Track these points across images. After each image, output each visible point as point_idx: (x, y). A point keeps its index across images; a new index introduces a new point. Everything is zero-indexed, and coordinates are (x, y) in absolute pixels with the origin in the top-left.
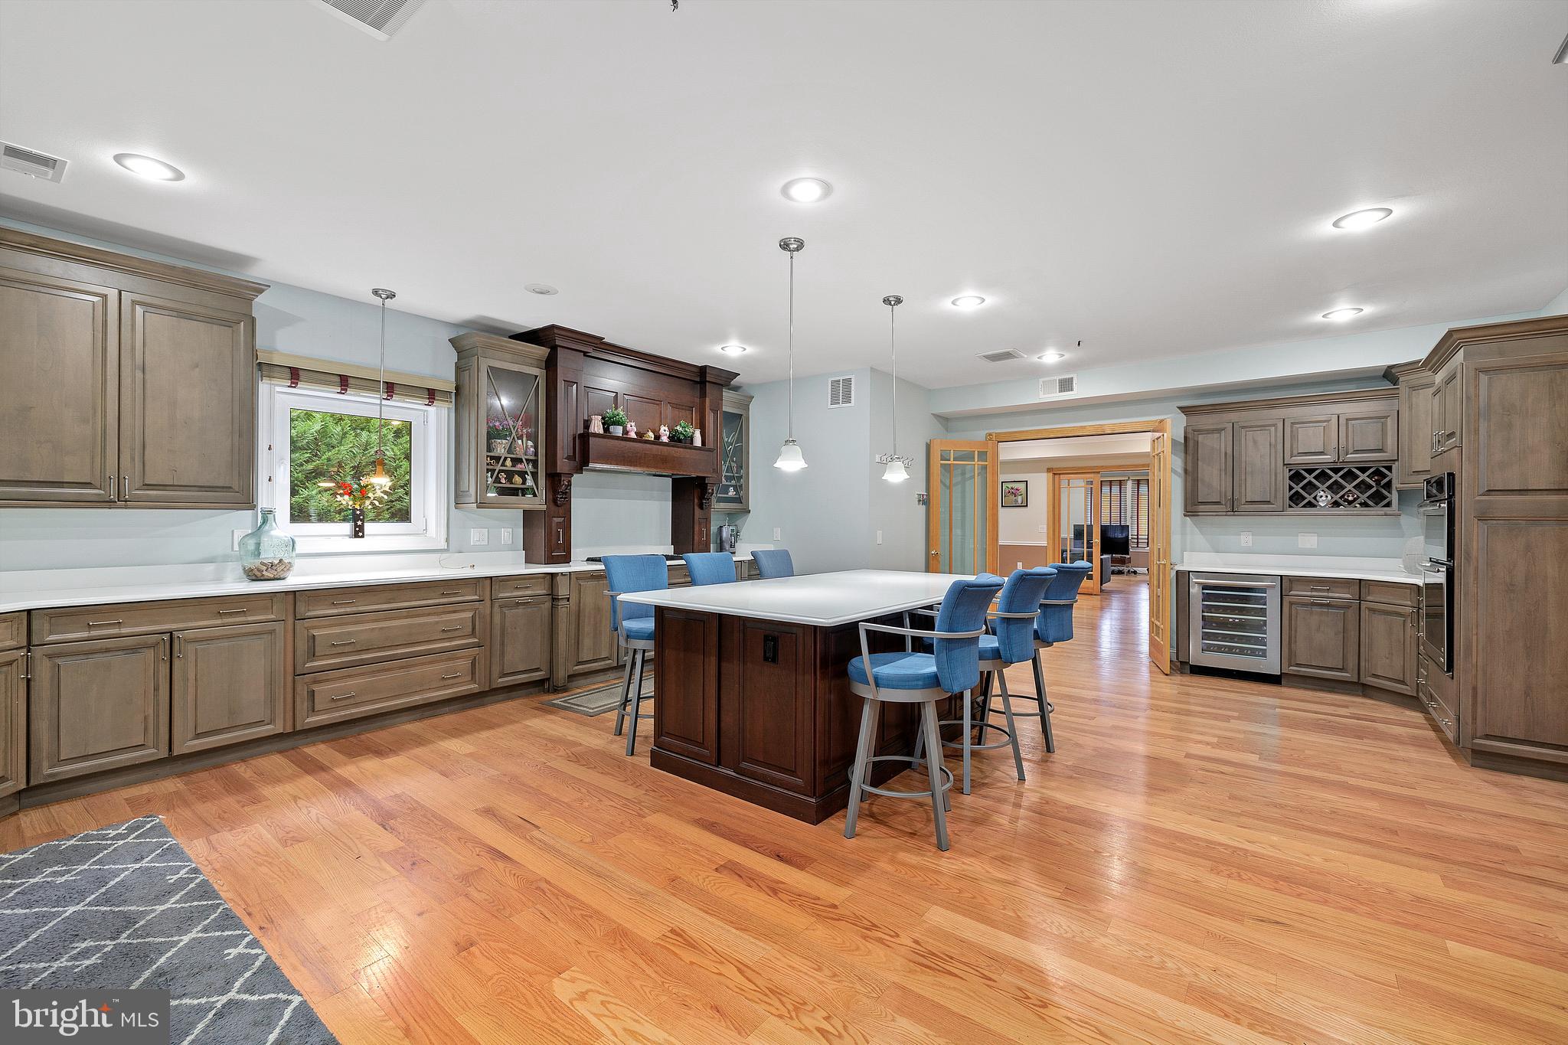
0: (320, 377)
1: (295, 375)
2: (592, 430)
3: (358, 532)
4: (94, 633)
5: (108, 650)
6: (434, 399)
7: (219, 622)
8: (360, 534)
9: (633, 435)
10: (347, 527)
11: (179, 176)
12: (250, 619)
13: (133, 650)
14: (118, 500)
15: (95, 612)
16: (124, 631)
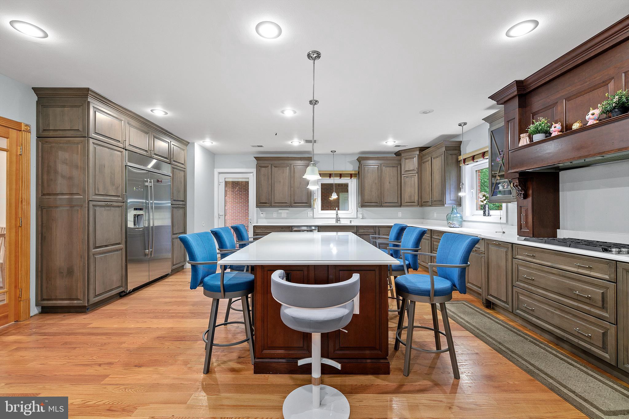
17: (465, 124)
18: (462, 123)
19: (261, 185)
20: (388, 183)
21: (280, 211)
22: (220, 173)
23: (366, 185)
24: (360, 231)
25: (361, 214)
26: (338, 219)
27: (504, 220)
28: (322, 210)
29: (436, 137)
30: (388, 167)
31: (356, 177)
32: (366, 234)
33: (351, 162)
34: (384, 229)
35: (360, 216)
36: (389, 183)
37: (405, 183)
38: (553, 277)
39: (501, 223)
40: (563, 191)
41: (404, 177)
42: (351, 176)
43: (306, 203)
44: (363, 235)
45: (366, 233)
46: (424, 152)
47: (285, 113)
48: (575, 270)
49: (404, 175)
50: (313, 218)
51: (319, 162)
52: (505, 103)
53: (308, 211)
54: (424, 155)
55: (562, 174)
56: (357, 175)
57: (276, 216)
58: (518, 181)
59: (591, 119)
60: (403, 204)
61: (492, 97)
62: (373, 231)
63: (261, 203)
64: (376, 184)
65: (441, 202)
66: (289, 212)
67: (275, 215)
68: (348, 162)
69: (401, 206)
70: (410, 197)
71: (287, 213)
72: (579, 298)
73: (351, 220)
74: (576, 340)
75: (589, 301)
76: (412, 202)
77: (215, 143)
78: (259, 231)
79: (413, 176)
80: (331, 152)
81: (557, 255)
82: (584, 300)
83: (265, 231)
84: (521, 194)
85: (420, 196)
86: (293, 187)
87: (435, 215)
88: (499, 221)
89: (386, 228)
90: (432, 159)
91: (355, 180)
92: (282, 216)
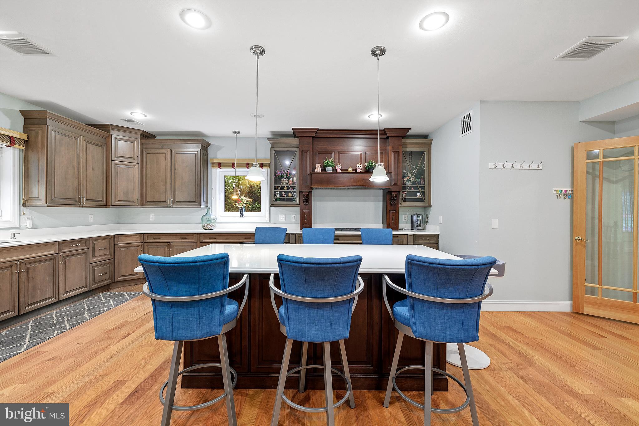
0: (227, 164)
1: (220, 165)
2: (316, 170)
3: (241, 215)
4: (155, 241)
5: (157, 246)
6: (263, 166)
7: (180, 241)
8: (241, 216)
9: (339, 171)
10: (238, 214)
11: (146, 116)
12: (188, 241)
13: (163, 246)
14: (171, 206)
15: (156, 235)
16: (161, 241)
17: (239, 133)
20: (91, 169)
24: (63, 251)
32: (74, 255)
34: (99, 241)
36: (93, 169)
37: (117, 173)
44: (70, 255)
45: (74, 253)
49: (116, 162)
62: (86, 247)
64: (73, 167)
70: (126, 193)
79: (131, 165)
89: (103, 239)
90: (173, 153)
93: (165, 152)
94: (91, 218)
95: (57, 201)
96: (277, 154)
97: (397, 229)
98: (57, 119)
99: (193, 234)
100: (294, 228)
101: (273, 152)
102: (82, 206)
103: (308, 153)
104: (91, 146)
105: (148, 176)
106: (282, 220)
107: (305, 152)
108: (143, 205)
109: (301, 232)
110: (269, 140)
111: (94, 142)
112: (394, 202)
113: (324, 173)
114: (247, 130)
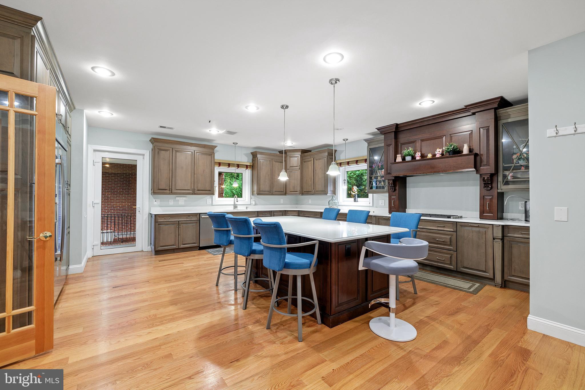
17: (347, 140)
18: (346, 139)
19: (160, 169)
21: (177, 198)
22: (95, 151)
23: (261, 176)
25: (254, 201)
26: (235, 206)
27: (371, 205)
28: (219, 197)
29: (319, 145)
30: (277, 162)
31: (251, 168)
33: (246, 155)
35: (253, 203)
38: (423, 234)
39: (369, 206)
40: (408, 188)
41: (289, 171)
42: (247, 167)
43: (210, 191)
46: (306, 154)
47: (249, 108)
48: (436, 228)
50: (212, 205)
51: (218, 151)
52: (384, 134)
53: (208, 198)
54: (305, 156)
55: (407, 178)
56: (253, 167)
57: (172, 204)
58: (392, 181)
59: (438, 154)
60: (288, 192)
61: (378, 129)
63: (159, 189)
64: (268, 175)
65: (325, 193)
66: (186, 199)
67: (171, 202)
68: (244, 154)
69: (285, 194)
70: (294, 187)
71: (185, 201)
72: (438, 242)
73: (247, 206)
74: (437, 264)
75: (444, 243)
76: (296, 192)
77: (115, 115)
78: (163, 221)
80: (234, 143)
81: (426, 222)
82: (441, 243)
83: (170, 220)
84: (392, 189)
85: (302, 188)
86: (196, 174)
87: (310, 202)
88: (369, 205)
90: (315, 160)
91: (250, 171)
92: (179, 204)
93: (311, 161)
94: (282, 201)
95: (261, 192)
96: (372, 151)
97: (501, 218)
98: (261, 153)
99: (319, 212)
100: (385, 212)
101: (369, 149)
102: (273, 194)
103: (391, 146)
104: (277, 163)
105: (305, 176)
106: (381, 205)
107: (389, 145)
108: (302, 194)
109: (390, 216)
110: (365, 141)
111: (279, 161)
112: (487, 186)
113: (404, 162)
114: (352, 137)
